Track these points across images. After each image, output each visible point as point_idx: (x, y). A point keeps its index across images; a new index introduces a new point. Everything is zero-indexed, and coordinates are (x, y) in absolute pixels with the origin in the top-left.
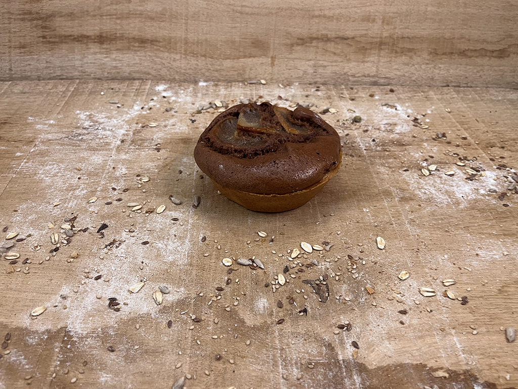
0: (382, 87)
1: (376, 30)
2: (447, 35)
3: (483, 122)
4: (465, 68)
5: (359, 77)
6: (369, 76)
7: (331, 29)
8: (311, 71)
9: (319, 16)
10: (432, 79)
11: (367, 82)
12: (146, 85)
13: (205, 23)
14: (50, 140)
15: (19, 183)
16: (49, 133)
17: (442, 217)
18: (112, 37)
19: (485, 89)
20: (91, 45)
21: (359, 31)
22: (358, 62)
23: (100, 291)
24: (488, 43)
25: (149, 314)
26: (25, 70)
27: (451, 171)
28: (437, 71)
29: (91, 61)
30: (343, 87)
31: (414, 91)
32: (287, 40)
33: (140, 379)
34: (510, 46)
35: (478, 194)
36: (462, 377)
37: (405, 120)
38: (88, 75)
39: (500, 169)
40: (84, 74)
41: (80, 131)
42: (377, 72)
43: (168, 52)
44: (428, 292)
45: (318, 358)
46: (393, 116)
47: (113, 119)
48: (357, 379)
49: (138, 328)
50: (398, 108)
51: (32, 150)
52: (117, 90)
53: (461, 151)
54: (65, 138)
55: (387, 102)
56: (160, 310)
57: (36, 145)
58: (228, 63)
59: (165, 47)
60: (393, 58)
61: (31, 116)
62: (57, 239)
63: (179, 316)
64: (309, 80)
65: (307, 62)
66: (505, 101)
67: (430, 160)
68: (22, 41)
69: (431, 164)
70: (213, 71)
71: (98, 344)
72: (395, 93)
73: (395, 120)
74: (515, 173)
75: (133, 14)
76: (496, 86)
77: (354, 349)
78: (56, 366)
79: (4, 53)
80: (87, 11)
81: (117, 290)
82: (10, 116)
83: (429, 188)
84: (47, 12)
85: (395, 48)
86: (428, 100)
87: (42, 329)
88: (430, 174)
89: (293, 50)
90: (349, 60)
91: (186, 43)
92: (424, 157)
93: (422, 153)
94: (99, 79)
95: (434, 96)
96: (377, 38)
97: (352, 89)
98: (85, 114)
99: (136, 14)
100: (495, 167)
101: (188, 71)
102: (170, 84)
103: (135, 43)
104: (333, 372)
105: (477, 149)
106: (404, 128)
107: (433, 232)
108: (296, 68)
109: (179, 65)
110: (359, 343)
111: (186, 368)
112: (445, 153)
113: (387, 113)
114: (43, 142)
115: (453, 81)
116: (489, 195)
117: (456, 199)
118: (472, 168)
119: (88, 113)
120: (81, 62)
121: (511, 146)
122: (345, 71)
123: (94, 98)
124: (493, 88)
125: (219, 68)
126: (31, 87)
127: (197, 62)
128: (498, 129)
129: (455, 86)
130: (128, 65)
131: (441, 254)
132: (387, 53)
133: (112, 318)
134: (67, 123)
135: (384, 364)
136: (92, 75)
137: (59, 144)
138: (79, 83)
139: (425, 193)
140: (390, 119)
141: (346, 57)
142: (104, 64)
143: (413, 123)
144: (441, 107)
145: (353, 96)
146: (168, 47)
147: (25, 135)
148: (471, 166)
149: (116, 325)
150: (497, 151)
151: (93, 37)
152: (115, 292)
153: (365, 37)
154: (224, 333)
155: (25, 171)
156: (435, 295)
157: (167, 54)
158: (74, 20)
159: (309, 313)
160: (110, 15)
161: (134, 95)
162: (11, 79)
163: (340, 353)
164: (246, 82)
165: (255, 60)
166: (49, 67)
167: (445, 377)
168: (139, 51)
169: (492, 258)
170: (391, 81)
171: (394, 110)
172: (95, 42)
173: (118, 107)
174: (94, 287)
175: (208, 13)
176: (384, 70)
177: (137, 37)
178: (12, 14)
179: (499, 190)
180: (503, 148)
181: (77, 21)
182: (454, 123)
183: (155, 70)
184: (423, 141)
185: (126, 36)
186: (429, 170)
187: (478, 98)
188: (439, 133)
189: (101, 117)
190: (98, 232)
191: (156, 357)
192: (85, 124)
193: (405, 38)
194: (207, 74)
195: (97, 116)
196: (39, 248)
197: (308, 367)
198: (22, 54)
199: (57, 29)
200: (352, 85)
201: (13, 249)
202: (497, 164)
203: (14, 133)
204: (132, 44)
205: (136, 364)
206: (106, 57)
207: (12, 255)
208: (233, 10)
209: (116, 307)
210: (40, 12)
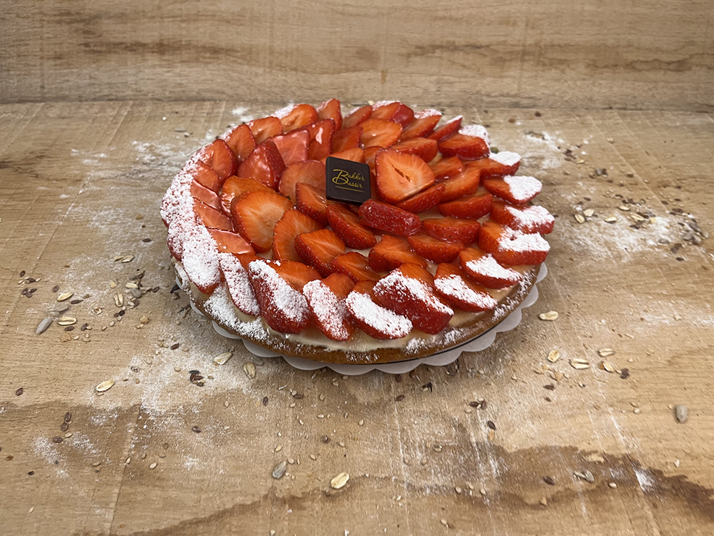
0: (525, 110)
1: (518, 36)
2: (610, 42)
3: (656, 156)
4: (633, 84)
5: (496, 96)
6: (508, 95)
7: (459, 35)
8: (433, 89)
9: (444, 18)
10: (591, 99)
11: (506, 103)
12: (220, 108)
13: (296, 27)
14: (103, 179)
15: (69, 232)
16: (100, 170)
17: (600, 274)
18: (175, 45)
19: (658, 112)
20: (148, 56)
21: (496, 37)
22: (494, 77)
23: (178, 363)
24: (663, 52)
25: (239, 390)
26: (62, 88)
27: (612, 216)
28: (596, 89)
29: (149, 77)
30: (475, 109)
31: (567, 115)
32: (402, 49)
33: (234, 463)
34: (692, 56)
35: (645, 245)
36: (621, 462)
37: (554, 152)
38: (144, 95)
39: (674, 214)
40: (139, 94)
41: (140, 167)
42: (519, 90)
43: (248, 65)
44: (580, 363)
45: (446, 441)
46: (539, 148)
47: (180, 152)
48: (493, 464)
49: (227, 405)
50: (546, 137)
51: (80, 192)
52: (183, 114)
53: (626, 193)
54: (121, 175)
55: (531, 129)
56: (253, 384)
57: (84, 185)
58: (325, 79)
59: (244, 58)
60: (540, 72)
61: (75, 148)
62: (121, 300)
63: (277, 391)
64: (431, 101)
65: (428, 78)
66: (685, 127)
67: (586, 204)
68: (57, 50)
69: (587, 208)
70: (307, 89)
71: (180, 424)
72: (542, 117)
73: (542, 152)
74: (693, 220)
75: (202, 15)
76: (673, 108)
77: (490, 429)
78: (130, 450)
79: (34, 66)
80: (144, 12)
81: (199, 361)
82: (47, 148)
83: (584, 238)
84: (91, 12)
85: (542, 59)
86: (585, 127)
87: (112, 407)
88: (586, 221)
89: (411, 61)
90: (483, 75)
91: (272, 53)
92: (577, 199)
93: (575, 194)
94: (158, 100)
95: (593, 122)
96: (519, 46)
97: (486, 112)
98: (144, 145)
99: (207, 16)
100: (668, 212)
101: (274, 90)
102: (251, 106)
103: (206, 53)
104: (464, 456)
105: (645, 189)
106: (553, 163)
107: (588, 292)
108: (413, 85)
109: (262, 81)
110: (495, 424)
111: (287, 452)
112: (604, 194)
113: (531, 143)
114: (93, 181)
115: (618, 101)
116: (659, 247)
117: (618, 252)
118: (639, 213)
119: (147, 144)
120: (135, 78)
121: (689, 185)
122: (477, 89)
123: (155, 125)
124: (668, 110)
125: (314, 85)
126: (71, 110)
127: (285, 78)
128: (674, 164)
129: (620, 109)
130: (197, 82)
131: (597, 318)
132: (532, 65)
133: (195, 394)
134: (123, 157)
135: (526, 447)
136: (150, 95)
137: (114, 183)
138: (134, 105)
139: (579, 244)
140: (535, 151)
141: (479, 70)
142: (165, 80)
143: (565, 156)
144: (602, 136)
145: (488, 122)
146: (248, 58)
147: (69, 172)
148: (638, 211)
149: (200, 402)
150: (672, 192)
151: (151, 46)
152: (196, 364)
153: (504, 45)
154: (332, 412)
155: (74, 218)
156: (589, 368)
157: (246, 67)
158: (126, 23)
159: (435, 388)
160: (173, 17)
161: (205, 121)
162: (43, 100)
163: (472, 434)
164: (350, 103)
165: (360, 74)
166: (94, 84)
167: (600, 462)
168: (210, 63)
169: (660, 323)
170: (537, 102)
171: (540, 140)
172: (154, 52)
173: (186, 136)
174: (171, 358)
175: (299, 14)
176: (528, 87)
177: (208, 46)
178: (46, 15)
179: (673, 240)
180: (679, 187)
181: (129, 25)
182: (618, 156)
183: (231, 88)
184: (577, 179)
185: (194, 43)
186: (584, 216)
187: (649, 124)
188: (598, 169)
189: (164, 149)
190: (171, 292)
191: (251, 439)
192: (146, 159)
193: (555, 46)
194: (298, 93)
195: (160, 148)
196: (100, 311)
197: (434, 450)
198: (58, 67)
199: (105, 34)
200: (487, 107)
201: (68, 313)
202: (671, 208)
203: (54, 169)
204: (202, 54)
205: (228, 447)
206: (168, 72)
207: (67, 319)
208: (333, 10)
209: (199, 381)
210: (82, 12)
